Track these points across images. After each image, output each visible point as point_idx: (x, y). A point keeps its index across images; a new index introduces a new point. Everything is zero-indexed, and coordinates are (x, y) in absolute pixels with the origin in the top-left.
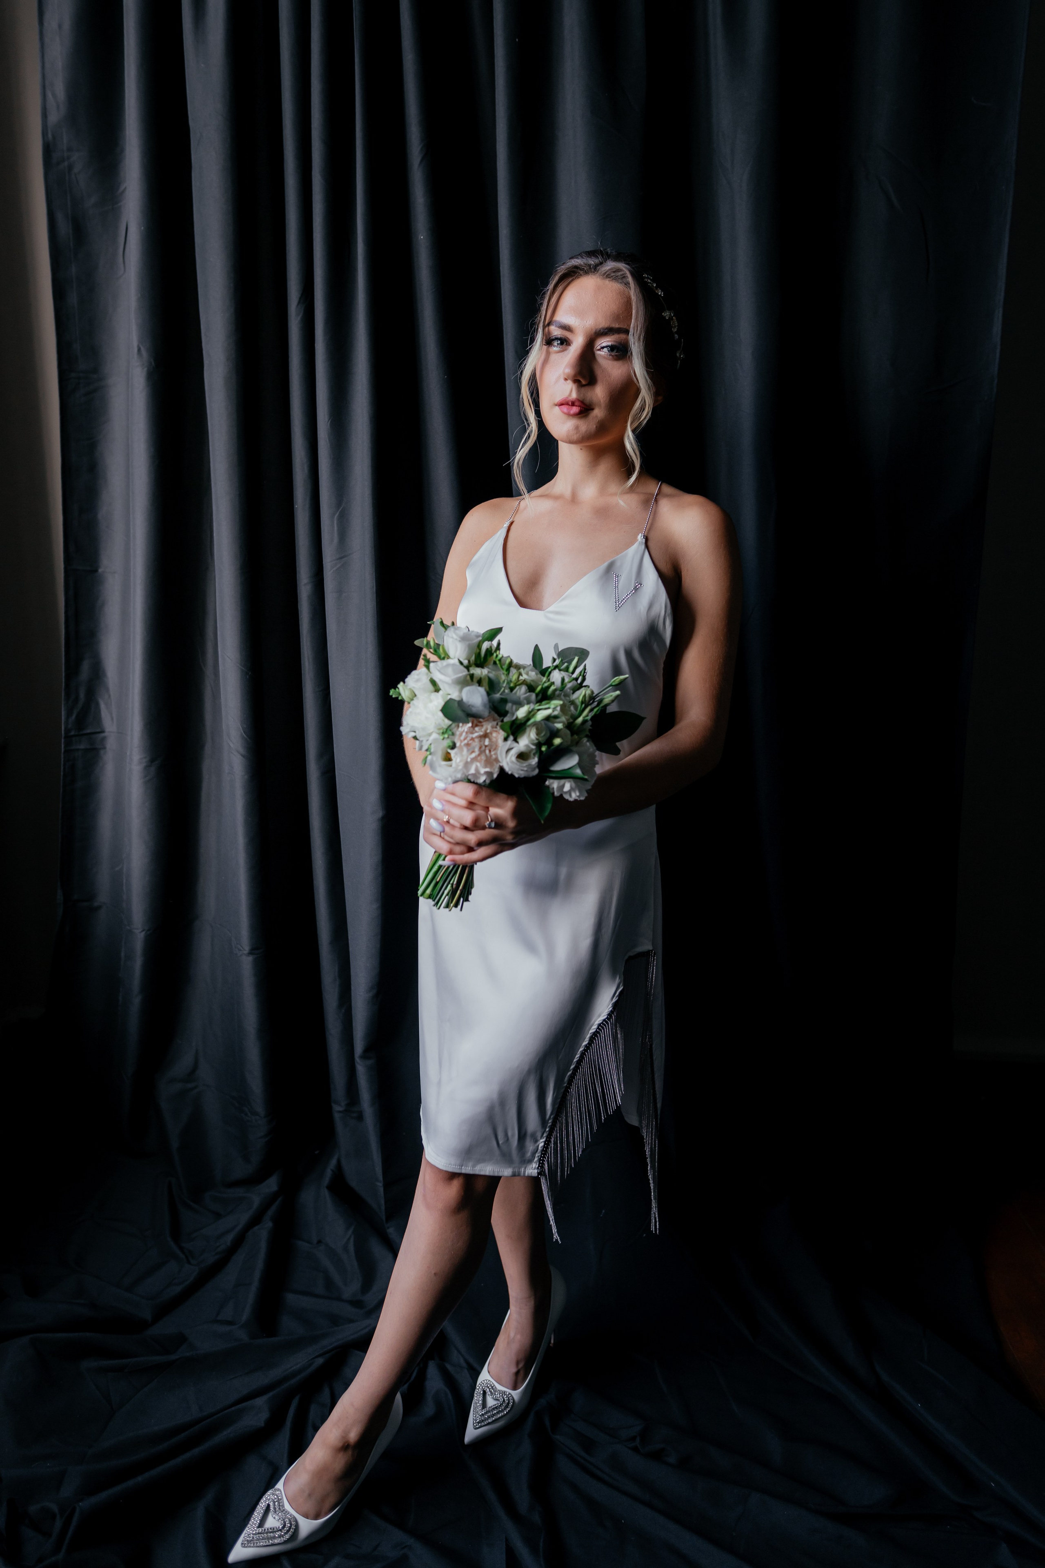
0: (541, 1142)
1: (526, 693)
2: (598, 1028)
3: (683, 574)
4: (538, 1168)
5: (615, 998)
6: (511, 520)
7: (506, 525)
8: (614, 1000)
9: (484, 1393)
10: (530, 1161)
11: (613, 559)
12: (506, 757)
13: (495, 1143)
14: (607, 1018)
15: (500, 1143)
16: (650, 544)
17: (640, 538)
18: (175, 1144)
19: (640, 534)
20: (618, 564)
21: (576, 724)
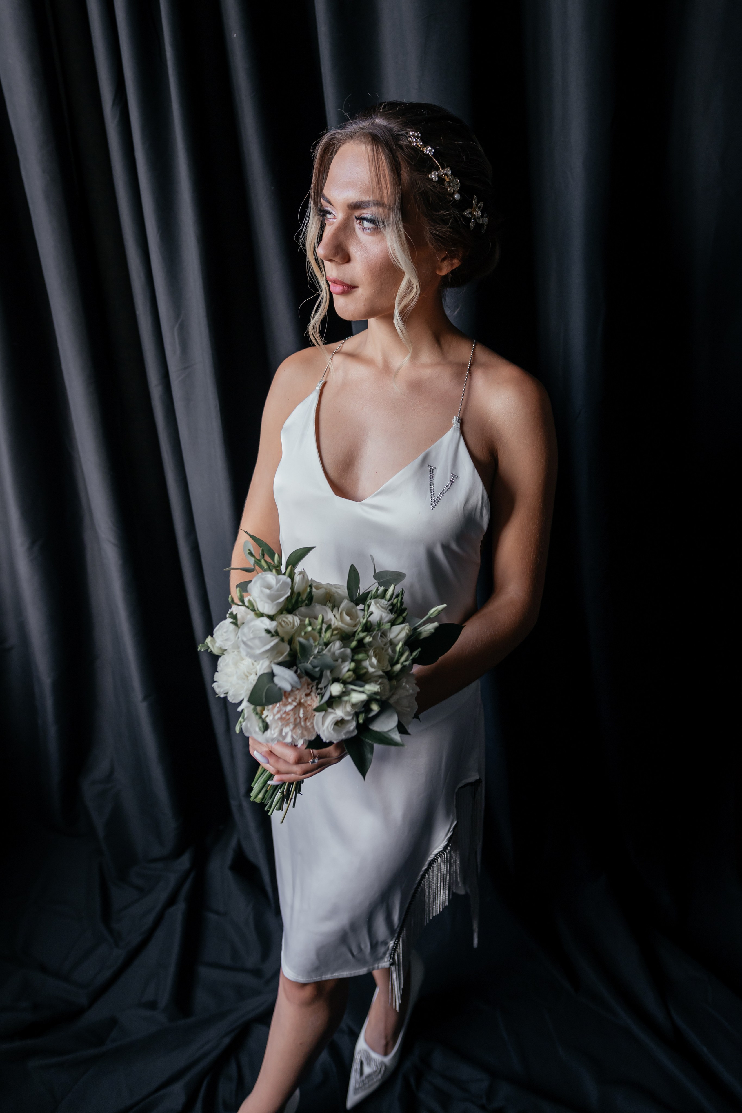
0: (391, 943)
1: (340, 649)
2: (436, 856)
3: (499, 456)
4: (390, 961)
5: (449, 833)
6: (323, 381)
7: (318, 388)
8: (449, 835)
9: (362, 1063)
10: (382, 958)
11: (427, 451)
12: (323, 724)
13: (350, 956)
14: (443, 850)
15: (355, 953)
16: (466, 428)
17: (455, 423)
18: (101, 832)
19: (455, 417)
20: (433, 454)
21: (394, 672)
